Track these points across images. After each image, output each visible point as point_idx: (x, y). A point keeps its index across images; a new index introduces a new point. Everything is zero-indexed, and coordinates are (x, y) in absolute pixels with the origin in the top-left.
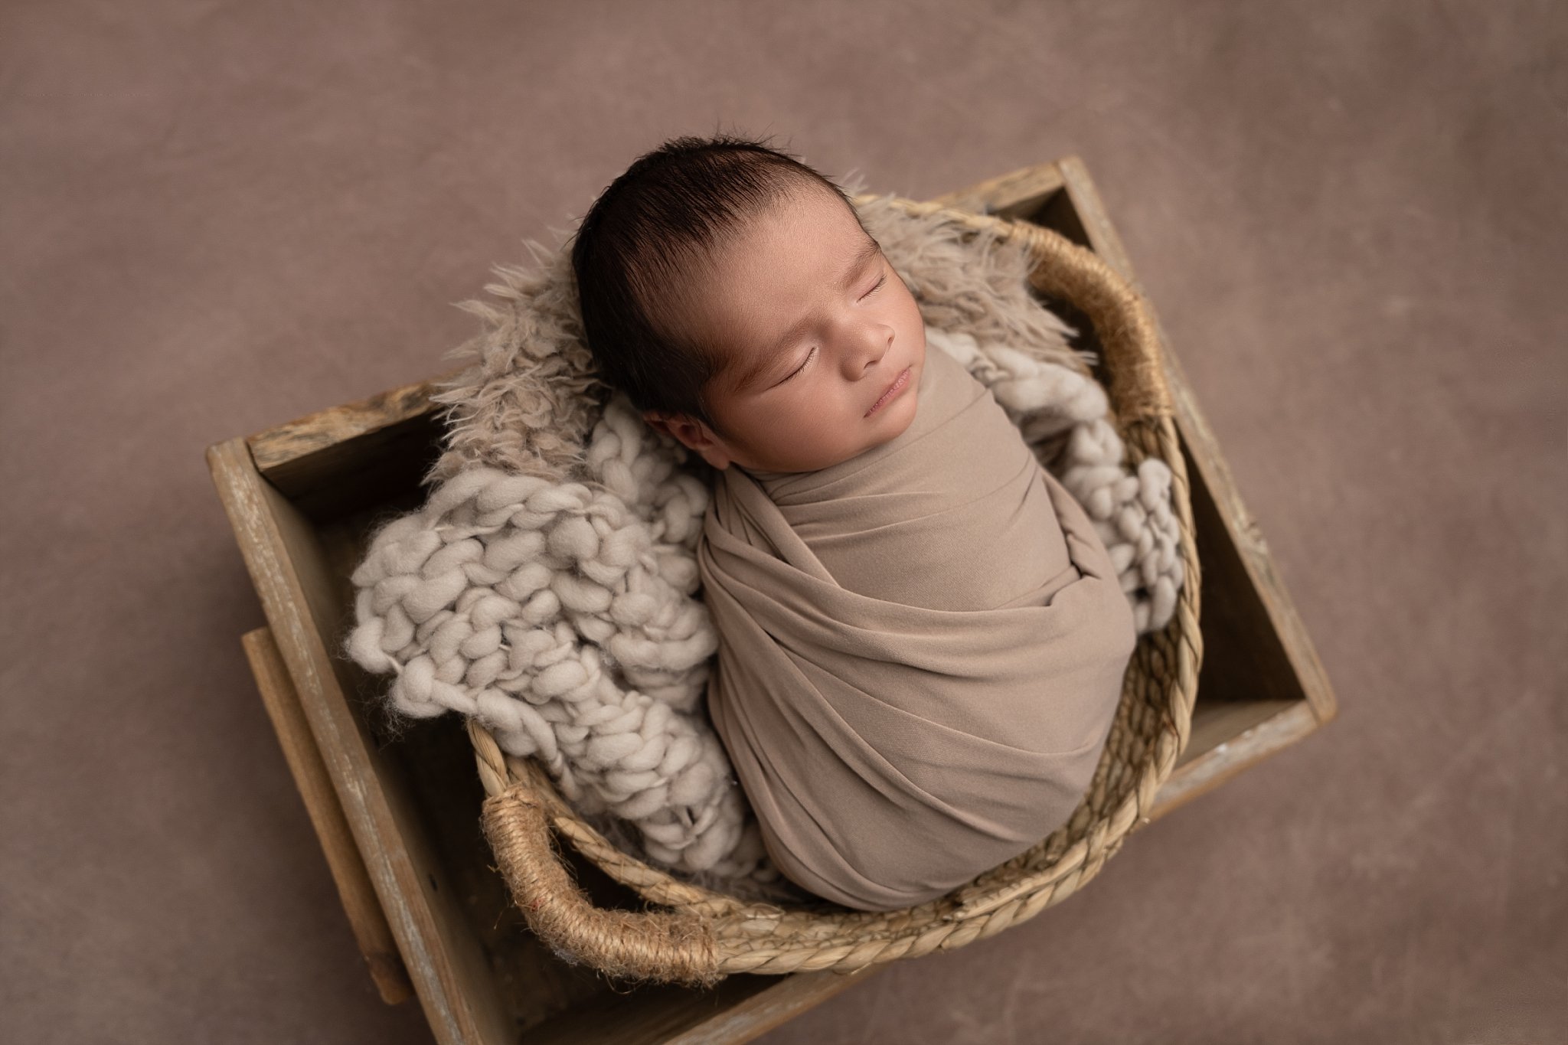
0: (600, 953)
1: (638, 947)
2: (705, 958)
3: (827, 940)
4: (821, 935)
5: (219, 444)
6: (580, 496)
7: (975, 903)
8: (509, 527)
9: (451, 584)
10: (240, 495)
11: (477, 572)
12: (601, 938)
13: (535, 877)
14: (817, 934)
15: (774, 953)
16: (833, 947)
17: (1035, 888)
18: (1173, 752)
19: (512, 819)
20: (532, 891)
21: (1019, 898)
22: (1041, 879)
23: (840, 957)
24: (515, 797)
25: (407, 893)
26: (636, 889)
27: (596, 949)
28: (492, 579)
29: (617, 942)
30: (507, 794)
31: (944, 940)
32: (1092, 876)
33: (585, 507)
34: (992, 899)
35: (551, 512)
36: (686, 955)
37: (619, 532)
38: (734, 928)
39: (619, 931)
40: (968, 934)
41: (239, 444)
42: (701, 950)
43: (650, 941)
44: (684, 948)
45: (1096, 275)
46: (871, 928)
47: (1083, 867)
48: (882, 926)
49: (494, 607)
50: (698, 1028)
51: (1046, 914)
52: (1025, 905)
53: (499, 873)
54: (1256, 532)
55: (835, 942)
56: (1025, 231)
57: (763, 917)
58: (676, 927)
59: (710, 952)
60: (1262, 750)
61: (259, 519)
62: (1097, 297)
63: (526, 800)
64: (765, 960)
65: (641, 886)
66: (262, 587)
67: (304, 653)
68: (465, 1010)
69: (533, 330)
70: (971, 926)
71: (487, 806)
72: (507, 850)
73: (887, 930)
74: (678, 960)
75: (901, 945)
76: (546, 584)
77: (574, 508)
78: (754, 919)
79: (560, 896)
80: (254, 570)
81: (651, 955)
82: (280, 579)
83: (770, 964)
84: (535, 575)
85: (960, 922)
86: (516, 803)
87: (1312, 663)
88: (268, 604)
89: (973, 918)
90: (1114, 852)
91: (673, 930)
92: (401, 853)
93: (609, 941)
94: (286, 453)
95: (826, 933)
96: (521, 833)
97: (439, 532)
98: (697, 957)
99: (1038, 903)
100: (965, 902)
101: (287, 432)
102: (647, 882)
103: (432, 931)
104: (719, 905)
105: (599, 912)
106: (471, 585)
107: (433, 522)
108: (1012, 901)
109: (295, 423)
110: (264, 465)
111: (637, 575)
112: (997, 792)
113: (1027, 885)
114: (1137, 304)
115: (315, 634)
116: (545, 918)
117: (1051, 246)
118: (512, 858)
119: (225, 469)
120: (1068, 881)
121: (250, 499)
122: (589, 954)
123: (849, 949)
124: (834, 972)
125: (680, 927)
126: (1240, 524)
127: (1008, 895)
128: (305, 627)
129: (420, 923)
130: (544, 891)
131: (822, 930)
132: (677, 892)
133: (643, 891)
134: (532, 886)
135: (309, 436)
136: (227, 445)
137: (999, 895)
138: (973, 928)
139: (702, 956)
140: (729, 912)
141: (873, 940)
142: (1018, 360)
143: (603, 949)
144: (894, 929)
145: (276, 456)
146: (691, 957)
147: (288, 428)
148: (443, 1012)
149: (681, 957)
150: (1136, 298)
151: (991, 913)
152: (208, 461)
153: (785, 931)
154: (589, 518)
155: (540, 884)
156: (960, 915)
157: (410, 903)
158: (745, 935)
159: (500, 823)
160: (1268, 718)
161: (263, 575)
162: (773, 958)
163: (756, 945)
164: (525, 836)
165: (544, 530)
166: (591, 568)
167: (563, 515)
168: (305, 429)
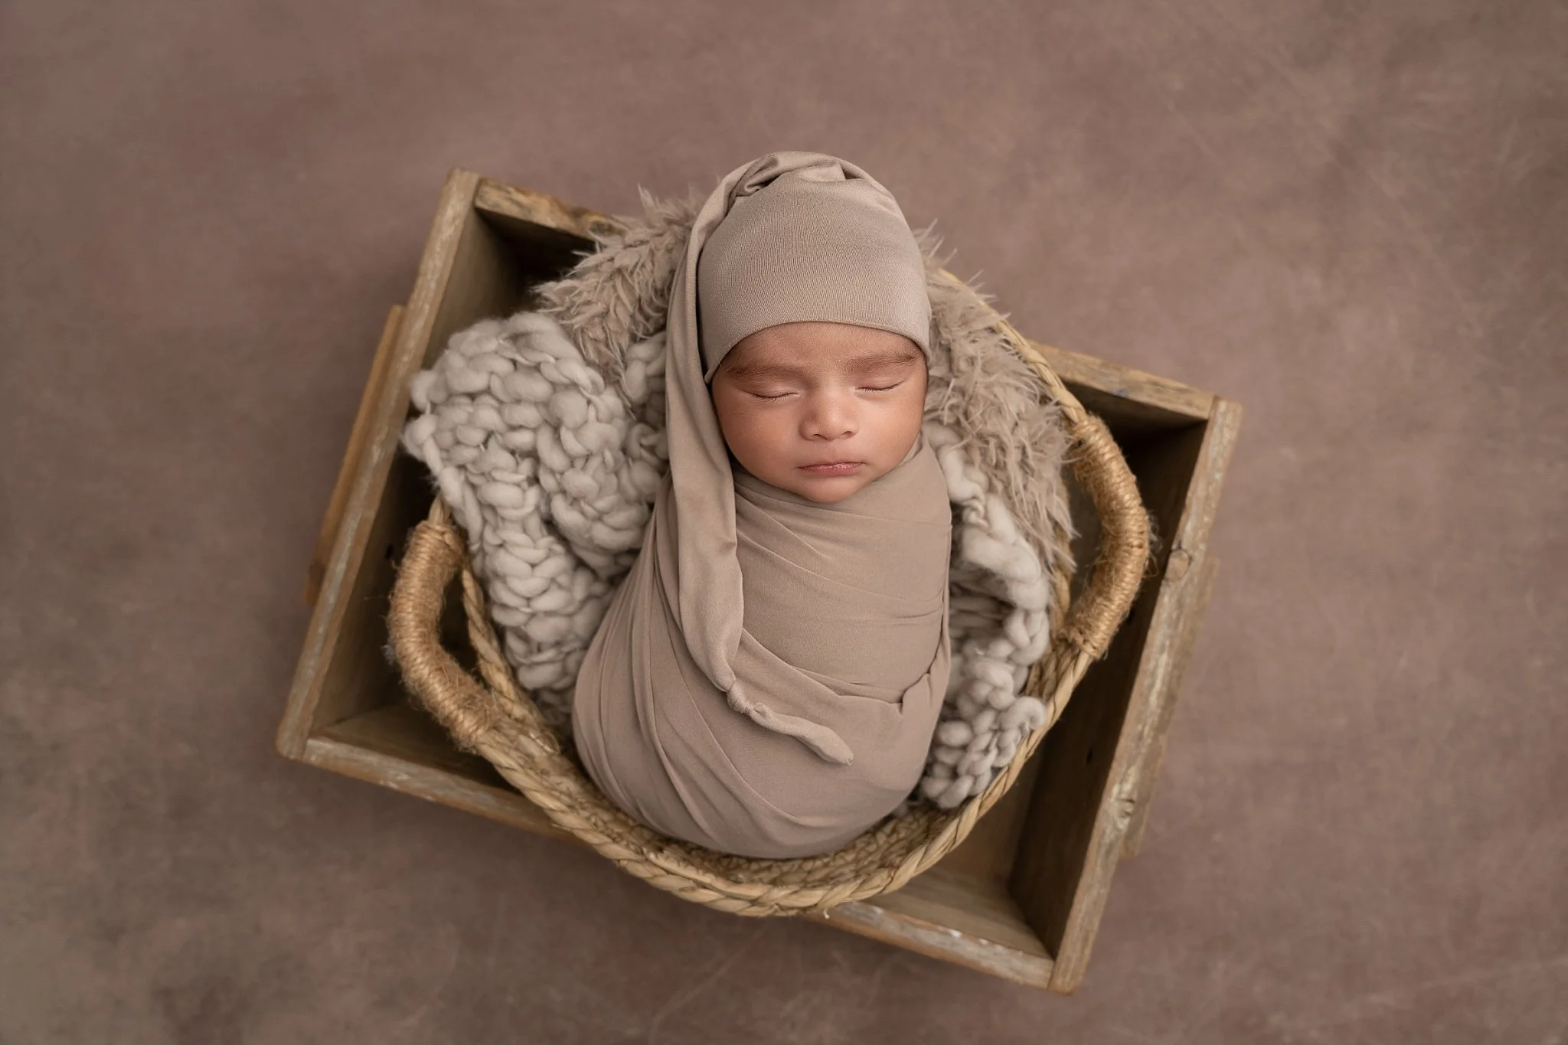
0: (410, 669)
1: (436, 686)
2: (471, 730)
3: (561, 792)
4: (563, 787)
5: (463, 169)
6: (594, 383)
7: (667, 858)
8: (537, 368)
9: (477, 382)
10: (450, 213)
11: (496, 385)
12: (419, 660)
13: (412, 591)
14: (561, 783)
15: (515, 766)
16: (558, 799)
17: (710, 885)
18: (878, 886)
19: (428, 545)
20: (402, 598)
21: (695, 881)
22: (720, 884)
23: (554, 808)
24: (443, 534)
25: (356, 541)
26: (479, 656)
27: (410, 665)
28: (502, 397)
29: (426, 671)
30: (438, 528)
31: (624, 859)
32: (755, 914)
33: (592, 393)
34: (679, 865)
35: (567, 378)
36: (461, 717)
37: (599, 424)
38: (513, 732)
39: (434, 668)
40: (641, 871)
41: (475, 178)
42: (472, 724)
43: (447, 690)
44: (464, 713)
45: (1121, 503)
46: (599, 811)
47: (754, 902)
48: (606, 817)
49: (488, 416)
50: (457, 778)
51: (700, 907)
52: (693, 889)
53: (395, 572)
54: (1129, 808)
55: (563, 797)
56: (1093, 429)
57: (541, 744)
58: (475, 698)
59: (477, 729)
60: (985, 964)
61: (450, 236)
62: (1112, 522)
63: (448, 542)
64: (506, 765)
65: (482, 657)
66: (420, 281)
67: (412, 344)
68: (333, 640)
69: (670, 246)
70: (648, 868)
71: (421, 526)
72: (410, 561)
73: (605, 823)
74: (453, 716)
75: (597, 837)
76: (533, 426)
77: (584, 388)
78: (533, 740)
79: (417, 615)
80: (423, 268)
81: (440, 697)
82: (433, 285)
83: (508, 771)
84: (528, 414)
85: (647, 860)
86: (440, 538)
87: (1086, 940)
88: (415, 296)
89: (656, 865)
90: (783, 914)
91: (471, 699)
92: (371, 514)
93: (422, 666)
94: (497, 205)
95: (568, 788)
96: (428, 558)
97: (500, 344)
98: (467, 724)
99: (703, 896)
100: (665, 852)
101: (509, 192)
102: (486, 657)
103: (353, 577)
104: (518, 711)
105: (436, 646)
106: (488, 391)
107: (505, 335)
108: (689, 879)
109: (518, 190)
110: (480, 204)
111: (595, 462)
112: (705, 783)
113: (708, 879)
114: (1137, 552)
115: (427, 336)
116: (397, 621)
117: (1103, 455)
118: (409, 568)
119: (454, 189)
120: (736, 902)
121: (454, 219)
122: (403, 664)
123: (564, 808)
124: (539, 812)
125: (476, 701)
126: (1120, 792)
127: (691, 873)
128: (424, 327)
129: (349, 564)
130: (411, 604)
131: (569, 784)
132: (500, 680)
133: (481, 662)
134: (405, 595)
135: (519, 205)
136: (467, 174)
137: (686, 867)
138: (648, 870)
139: (469, 727)
140: (521, 721)
141: (588, 819)
142: (1002, 520)
143: (414, 669)
144: (611, 826)
145: (490, 203)
146: (463, 722)
147: (511, 190)
148: (321, 630)
149: (457, 716)
150: (1140, 546)
151: (668, 872)
152: (449, 176)
153: (545, 764)
154: (589, 402)
155: (412, 598)
156: (652, 856)
157: (353, 549)
158: (516, 743)
159: (420, 542)
160: (1012, 946)
161: (425, 275)
162: (513, 769)
163: (514, 754)
164: (429, 562)
165: (555, 386)
166: (566, 436)
167: (574, 386)
168: (521, 198)
